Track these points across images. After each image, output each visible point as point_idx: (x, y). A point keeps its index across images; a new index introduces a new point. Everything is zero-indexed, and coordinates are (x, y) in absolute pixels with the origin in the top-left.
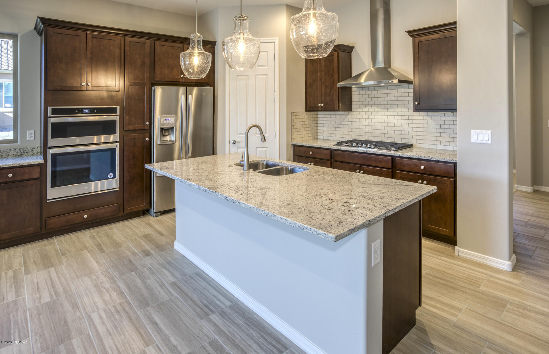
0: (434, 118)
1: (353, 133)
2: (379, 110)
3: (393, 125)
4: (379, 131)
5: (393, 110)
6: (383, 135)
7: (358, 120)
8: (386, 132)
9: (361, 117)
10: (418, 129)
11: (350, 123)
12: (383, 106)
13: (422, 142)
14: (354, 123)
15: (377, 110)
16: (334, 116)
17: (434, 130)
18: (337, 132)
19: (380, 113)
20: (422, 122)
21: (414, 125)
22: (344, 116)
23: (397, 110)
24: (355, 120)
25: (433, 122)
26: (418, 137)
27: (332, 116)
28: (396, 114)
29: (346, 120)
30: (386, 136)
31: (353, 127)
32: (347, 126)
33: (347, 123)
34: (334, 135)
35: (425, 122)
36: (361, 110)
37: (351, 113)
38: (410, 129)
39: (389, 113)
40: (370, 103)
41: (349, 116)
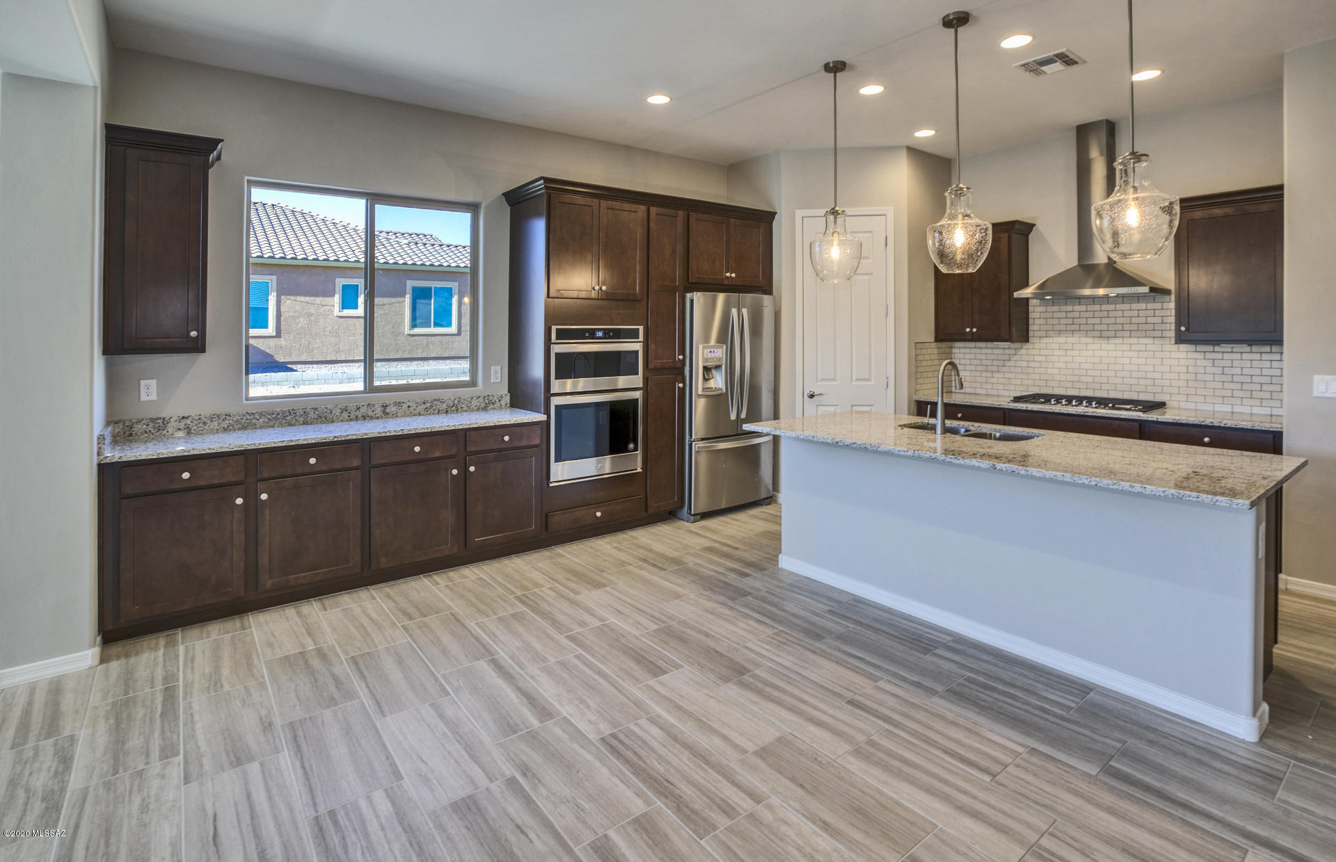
0: (1209, 355)
1: (1031, 382)
2: (1090, 340)
3: (1119, 367)
4: (1090, 379)
5: (1120, 341)
6: (1098, 386)
7: (1043, 359)
8: (1104, 380)
9: (1049, 352)
10: (1175, 376)
11: (1024, 364)
12: (1097, 334)
13: (1183, 398)
14: (1032, 364)
15: (1084, 340)
16: (989, 351)
17: (1210, 377)
18: (994, 380)
19: (1090, 347)
20: (1182, 362)
21: (1166, 369)
22: (1012, 352)
23: (1126, 340)
24: (1037, 358)
25: (1209, 363)
26: (1175, 390)
27: (984, 351)
28: (1127, 347)
29: (1015, 358)
30: (1105, 387)
31: (1031, 370)
32: (1019, 370)
33: (1019, 364)
34: (989, 386)
35: (1192, 362)
36: (1050, 340)
37: (1027, 346)
38: (1158, 376)
39: (1111, 347)
40: (1069, 327)
41: (1023, 352)
